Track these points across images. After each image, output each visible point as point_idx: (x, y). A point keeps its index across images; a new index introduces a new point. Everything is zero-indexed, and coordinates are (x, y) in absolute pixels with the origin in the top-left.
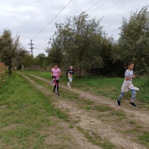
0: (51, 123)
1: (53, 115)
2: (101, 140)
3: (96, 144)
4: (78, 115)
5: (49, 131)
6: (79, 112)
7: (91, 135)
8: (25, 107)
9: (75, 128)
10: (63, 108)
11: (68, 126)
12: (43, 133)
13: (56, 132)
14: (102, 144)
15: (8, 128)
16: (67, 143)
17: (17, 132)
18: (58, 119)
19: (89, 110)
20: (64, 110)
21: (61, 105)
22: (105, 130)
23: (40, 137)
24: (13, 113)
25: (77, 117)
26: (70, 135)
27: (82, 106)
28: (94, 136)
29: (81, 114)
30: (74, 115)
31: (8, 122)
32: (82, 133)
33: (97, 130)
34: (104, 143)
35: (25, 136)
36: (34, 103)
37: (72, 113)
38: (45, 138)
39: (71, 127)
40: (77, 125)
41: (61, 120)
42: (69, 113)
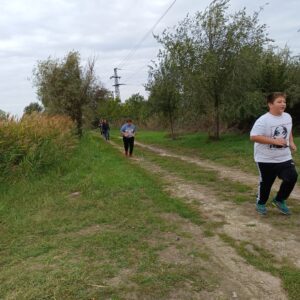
0: (167, 224)
1: (169, 211)
2: (275, 262)
3: (265, 270)
4: (220, 213)
5: (164, 239)
6: (222, 206)
7: (253, 251)
8: (115, 195)
9: (217, 237)
10: (186, 198)
11: (200, 232)
12: (153, 243)
13: (180, 243)
14: (277, 270)
15: (88, 231)
16: (203, 263)
17: (105, 239)
18: (180, 219)
19: (243, 203)
20: (190, 202)
21: (183, 192)
22: (283, 244)
23: (148, 250)
24: (96, 206)
25: (219, 216)
26: (206, 249)
27: (227, 194)
28: (257, 254)
29: (226, 210)
30: (210, 211)
31: (87, 220)
32: (233, 246)
33: (264, 241)
34: (283, 268)
35: (122, 246)
36: (130, 189)
37: (206, 208)
38: (158, 252)
39: (208, 234)
40: (219, 230)
41: (187, 220)
42: (201, 207)
